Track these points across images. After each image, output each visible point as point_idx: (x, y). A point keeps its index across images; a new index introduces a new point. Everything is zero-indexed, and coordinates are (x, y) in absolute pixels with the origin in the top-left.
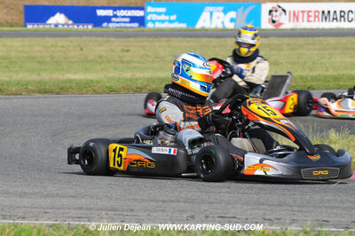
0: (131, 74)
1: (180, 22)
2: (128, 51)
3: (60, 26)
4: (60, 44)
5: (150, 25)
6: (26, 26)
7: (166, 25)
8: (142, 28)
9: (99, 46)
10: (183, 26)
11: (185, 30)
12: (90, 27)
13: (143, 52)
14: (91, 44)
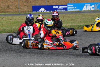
1: (78, 9)
2: (63, 18)
3: (43, 11)
6: (33, 12)
12: (51, 11)
13: (68, 18)
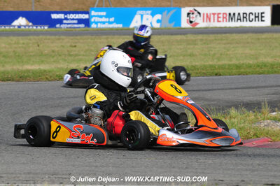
0: (77, 65)
1: (117, 23)
2: (75, 46)
3: (22, 27)
4: (21, 42)
5: (93, 26)
7: (107, 26)
8: (87, 28)
9: (52, 43)
10: (120, 26)
11: (121, 29)
12: (46, 28)
13: (87, 47)
14: (46, 41)
